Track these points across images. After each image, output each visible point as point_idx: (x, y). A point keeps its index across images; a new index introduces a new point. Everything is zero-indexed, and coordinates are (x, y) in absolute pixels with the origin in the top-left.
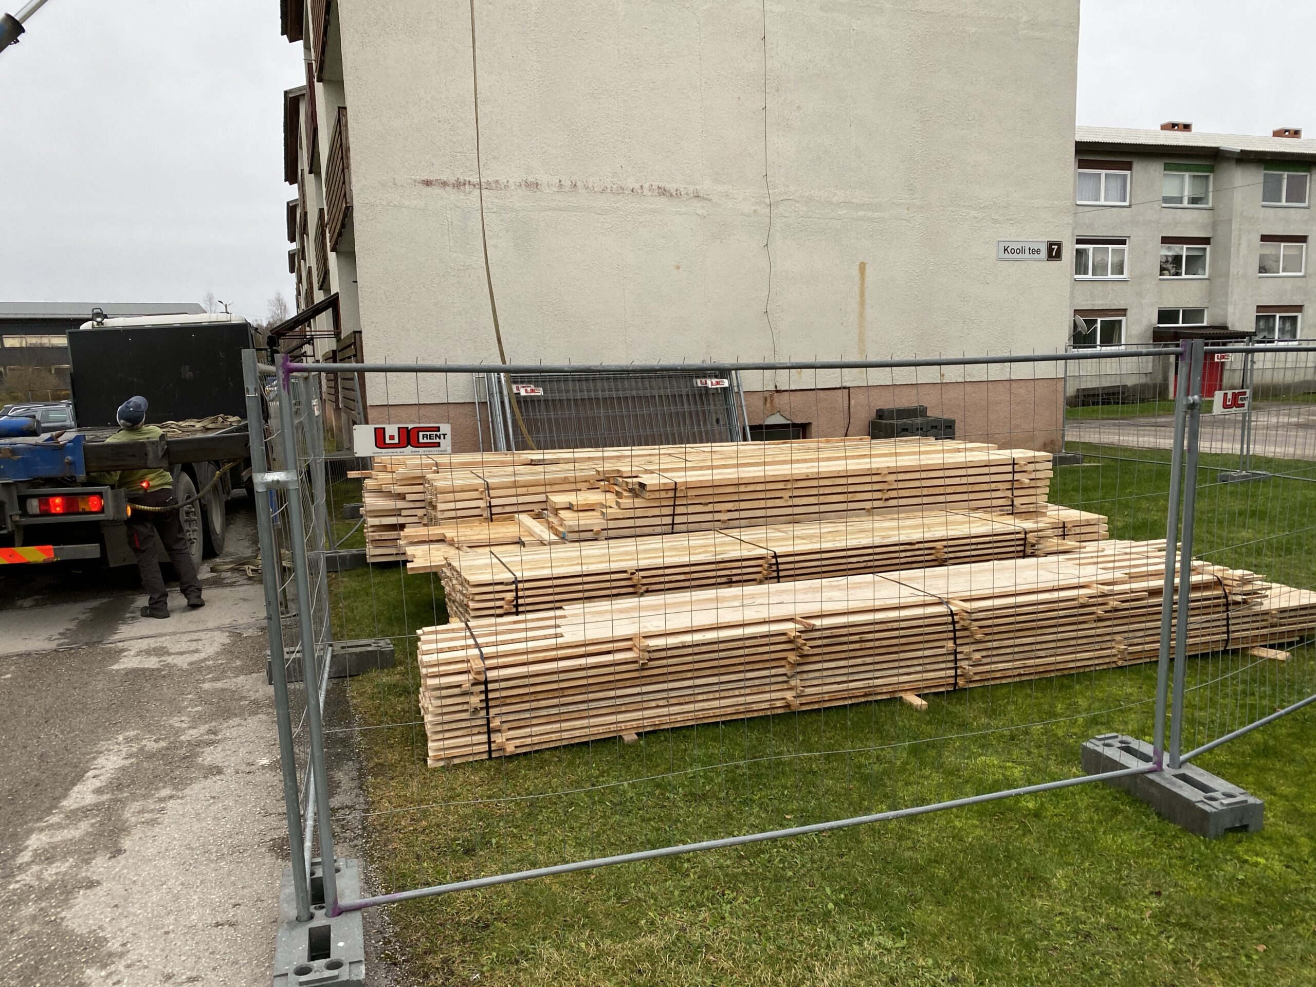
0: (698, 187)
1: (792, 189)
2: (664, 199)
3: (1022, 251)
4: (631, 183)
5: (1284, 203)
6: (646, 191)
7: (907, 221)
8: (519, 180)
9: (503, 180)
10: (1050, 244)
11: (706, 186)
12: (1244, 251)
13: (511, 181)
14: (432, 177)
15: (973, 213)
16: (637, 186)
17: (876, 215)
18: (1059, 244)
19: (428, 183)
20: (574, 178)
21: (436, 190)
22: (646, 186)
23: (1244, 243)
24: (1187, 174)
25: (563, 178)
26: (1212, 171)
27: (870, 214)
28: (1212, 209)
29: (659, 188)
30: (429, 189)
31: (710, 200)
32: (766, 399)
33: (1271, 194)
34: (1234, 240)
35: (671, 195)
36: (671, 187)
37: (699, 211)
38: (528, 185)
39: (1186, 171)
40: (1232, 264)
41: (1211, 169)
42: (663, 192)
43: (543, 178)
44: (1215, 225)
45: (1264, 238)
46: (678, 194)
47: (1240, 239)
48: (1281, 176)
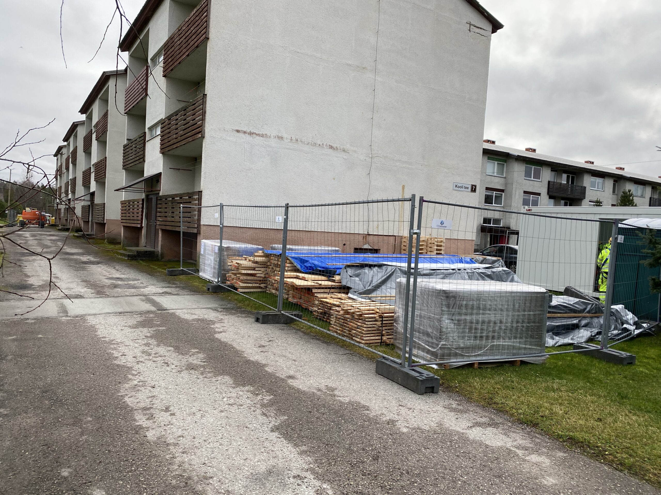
0: (344, 147)
1: (380, 152)
2: (331, 150)
3: (462, 187)
4: (319, 142)
5: (532, 179)
6: (324, 146)
7: (421, 170)
8: (275, 135)
9: (269, 134)
10: (472, 186)
11: (348, 147)
12: (517, 197)
13: (272, 135)
14: (239, 129)
15: (445, 170)
16: (321, 144)
17: (410, 166)
18: (475, 186)
19: (238, 131)
20: (297, 137)
21: (241, 135)
22: (325, 144)
23: (517, 194)
24: (496, 162)
25: (293, 136)
26: (506, 162)
27: (408, 166)
28: (505, 178)
29: (330, 145)
30: (238, 134)
31: (349, 153)
32: (364, 237)
33: (528, 174)
34: (514, 192)
35: (334, 149)
36: (335, 146)
37: (344, 157)
38: (279, 137)
39: (496, 161)
40: (513, 201)
41: (505, 161)
42: (331, 147)
43: (285, 135)
44: (506, 184)
45: (525, 192)
46: (337, 149)
47: (516, 192)
48: (532, 168)
